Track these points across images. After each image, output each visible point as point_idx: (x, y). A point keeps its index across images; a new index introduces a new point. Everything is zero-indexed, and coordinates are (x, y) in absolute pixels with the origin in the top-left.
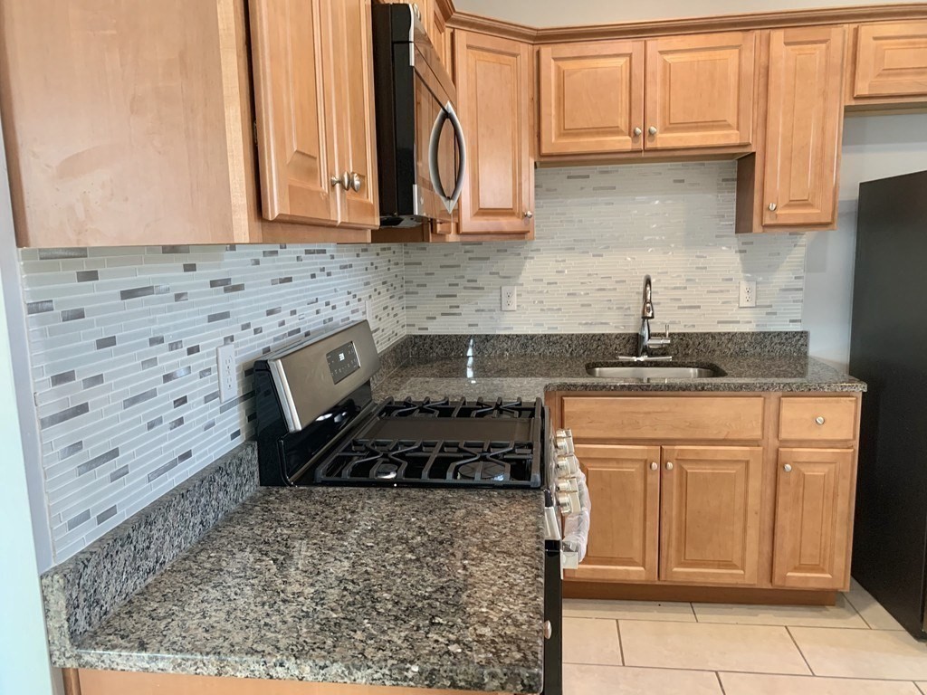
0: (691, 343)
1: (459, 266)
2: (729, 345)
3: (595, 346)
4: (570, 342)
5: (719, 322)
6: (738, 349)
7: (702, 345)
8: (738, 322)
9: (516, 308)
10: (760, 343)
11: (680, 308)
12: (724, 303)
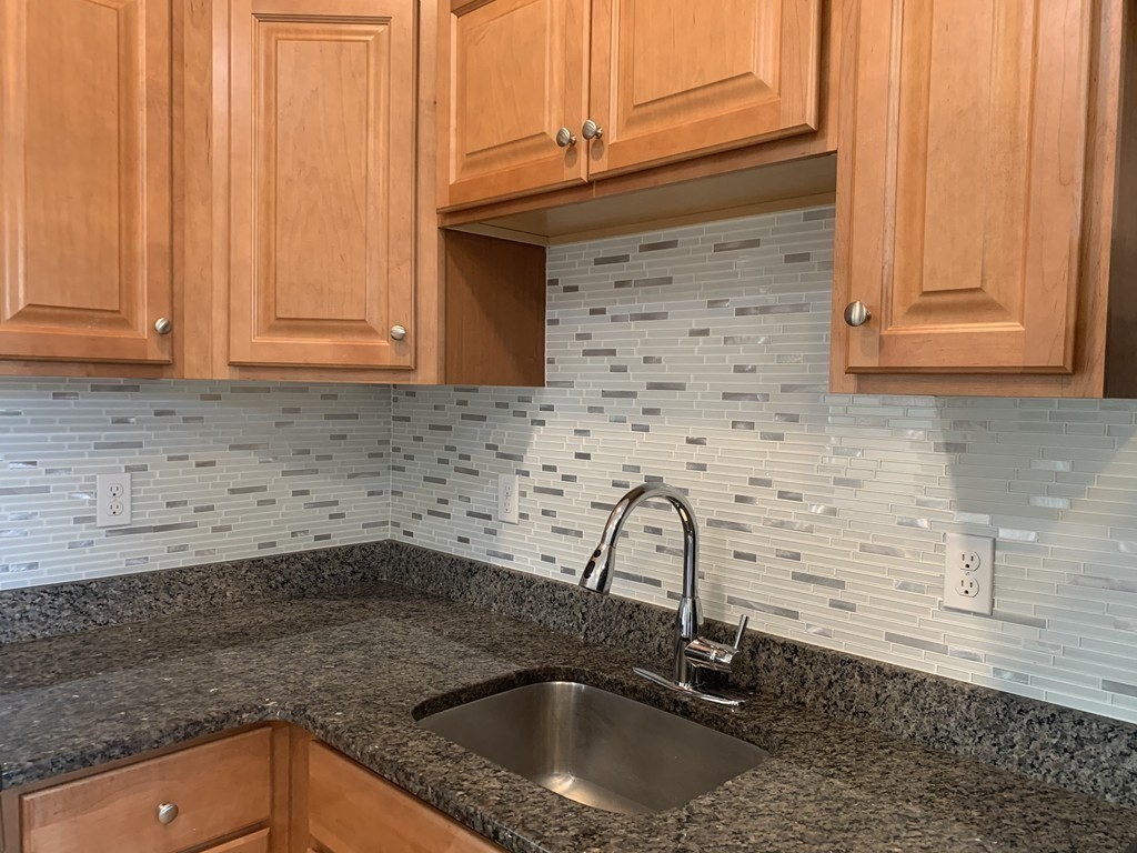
0: (812, 676)
1: (449, 428)
2: (906, 710)
3: (624, 630)
4: (584, 610)
5: (890, 637)
6: (928, 729)
7: (837, 690)
8: (944, 650)
9: (516, 520)
10: (997, 729)
11: (796, 576)
12: (904, 586)
